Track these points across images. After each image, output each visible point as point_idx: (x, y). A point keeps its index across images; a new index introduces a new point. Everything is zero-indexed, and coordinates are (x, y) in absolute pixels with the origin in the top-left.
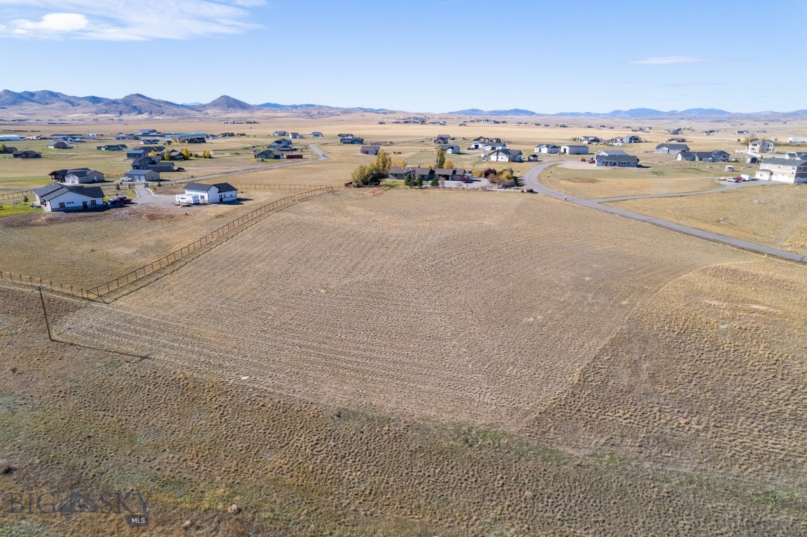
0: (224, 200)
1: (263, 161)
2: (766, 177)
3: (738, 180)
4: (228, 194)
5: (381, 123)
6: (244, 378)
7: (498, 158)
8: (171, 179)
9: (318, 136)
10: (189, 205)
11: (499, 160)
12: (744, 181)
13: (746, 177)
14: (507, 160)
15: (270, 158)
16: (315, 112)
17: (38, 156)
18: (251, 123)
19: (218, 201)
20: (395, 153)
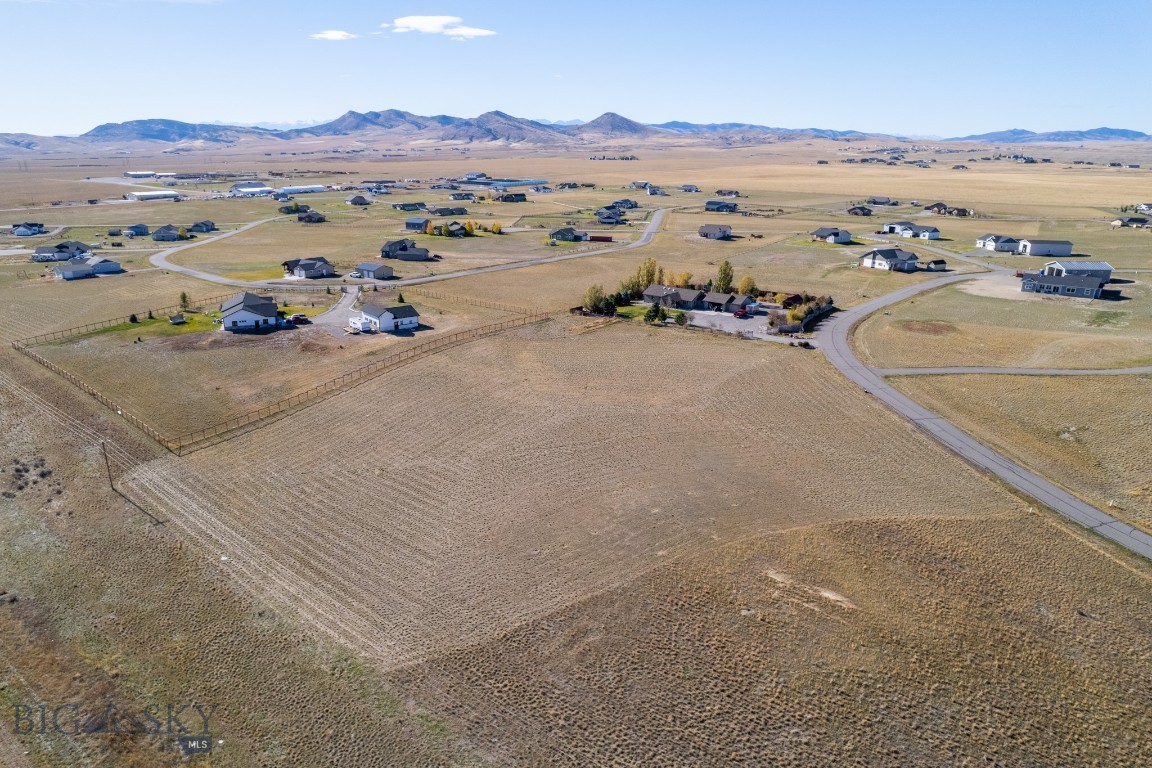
0: (399, 329)
4: (406, 321)
5: (820, 162)
6: (223, 559)
7: (874, 263)
8: (407, 276)
9: (690, 191)
10: (356, 333)
11: (876, 266)
14: (887, 268)
15: (567, 240)
16: (738, 138)
17: (321, 220)
18: (627, 159)
19: (393, 328)
20: (753, 235)
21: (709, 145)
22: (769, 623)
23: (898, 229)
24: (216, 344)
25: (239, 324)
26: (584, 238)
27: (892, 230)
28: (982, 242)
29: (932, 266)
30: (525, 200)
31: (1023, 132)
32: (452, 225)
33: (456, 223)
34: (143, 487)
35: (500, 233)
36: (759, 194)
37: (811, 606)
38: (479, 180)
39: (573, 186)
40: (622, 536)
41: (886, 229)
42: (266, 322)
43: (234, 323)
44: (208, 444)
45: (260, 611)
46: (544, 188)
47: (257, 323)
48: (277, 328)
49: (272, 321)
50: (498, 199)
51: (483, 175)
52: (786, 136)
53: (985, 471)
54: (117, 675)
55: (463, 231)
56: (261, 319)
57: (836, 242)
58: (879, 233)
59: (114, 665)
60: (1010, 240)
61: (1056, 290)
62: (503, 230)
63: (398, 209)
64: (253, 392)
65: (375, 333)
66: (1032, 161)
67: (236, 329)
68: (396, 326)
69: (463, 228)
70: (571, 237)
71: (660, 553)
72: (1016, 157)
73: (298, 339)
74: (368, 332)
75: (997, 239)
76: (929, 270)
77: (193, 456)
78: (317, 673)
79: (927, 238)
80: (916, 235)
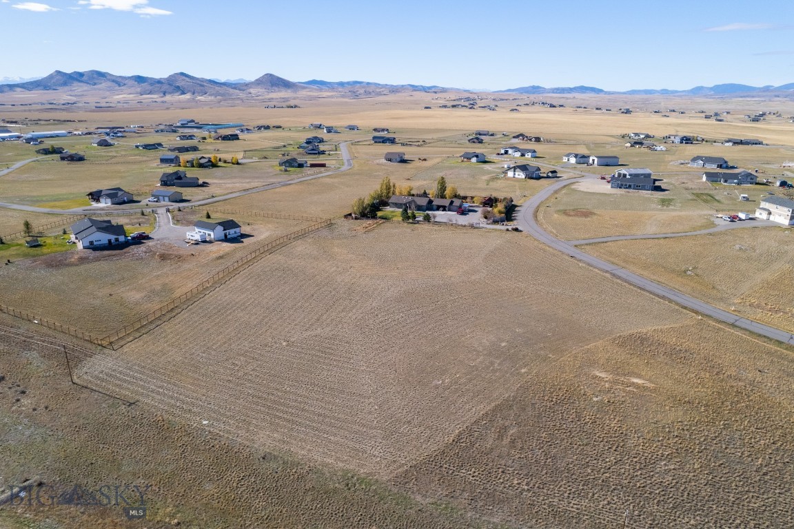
0: (228, 237)
1: (286, 171)
2: (764, 216)
4: (232, 231)
5: (427, 108)
6: (205, 422)
7: (515, 174)
8: (193, 198)
9: (353, 129)
10: (197, 243)
11: (516, 176)
14: (524, 177)
15: (293, 167)
16: (362, 91)
17: (81, 159)
18: (292, 107)
19: (224, 238)
20: (420, 159)
21: (343, 96)
22: (613, 403)
23: (510, 151)
24: (83, 260)
25: (95, 243)
26: (305, 165)
27: (506, 152)
28: (567, 158)
29: (550, 175)
30: (238, 139)
31: (538, 87)
32: (200, 159)
33: (203, 157)
34: (97, 378)
35: (238, 164)
36: (402, 131)
37: (631, 388)
38: (190, 124)
39: (267, 128)
40: (492, 363)
41: (503, 151)
42: (117, 240)
43: (91, 243)
44: (131, 338)
45: (263, 455)
46: (247, 129)
47: (110, 241)
48: (127, 244)
49: (122, 238)
50: (218, 139)
51: (193, 121)
52: (394, 90)
53: (663, 297)
54: (179, 523)
55: (210, 163)
56: (113, 237)
57: (477, 162)
58: (499, 154)
59: (173, 516)
60: (584, 157)
61: (630, 187)
62: (240, 161)
63: (141, 148)
64: (143, 295)
65: (210, 242)
66: (554, 106)
67: (93, 247)
68: (226, 236)
69: (210, 161)
70: (296, 164)
71: (523, 371)
72: (543, 103)
73: (149, 251)
74: (205, 242)
75: (576, 156)
76: (548, 177)
77: (125, 349)
78: (335, 491)
79: (530, 156)
80: (523, 155)
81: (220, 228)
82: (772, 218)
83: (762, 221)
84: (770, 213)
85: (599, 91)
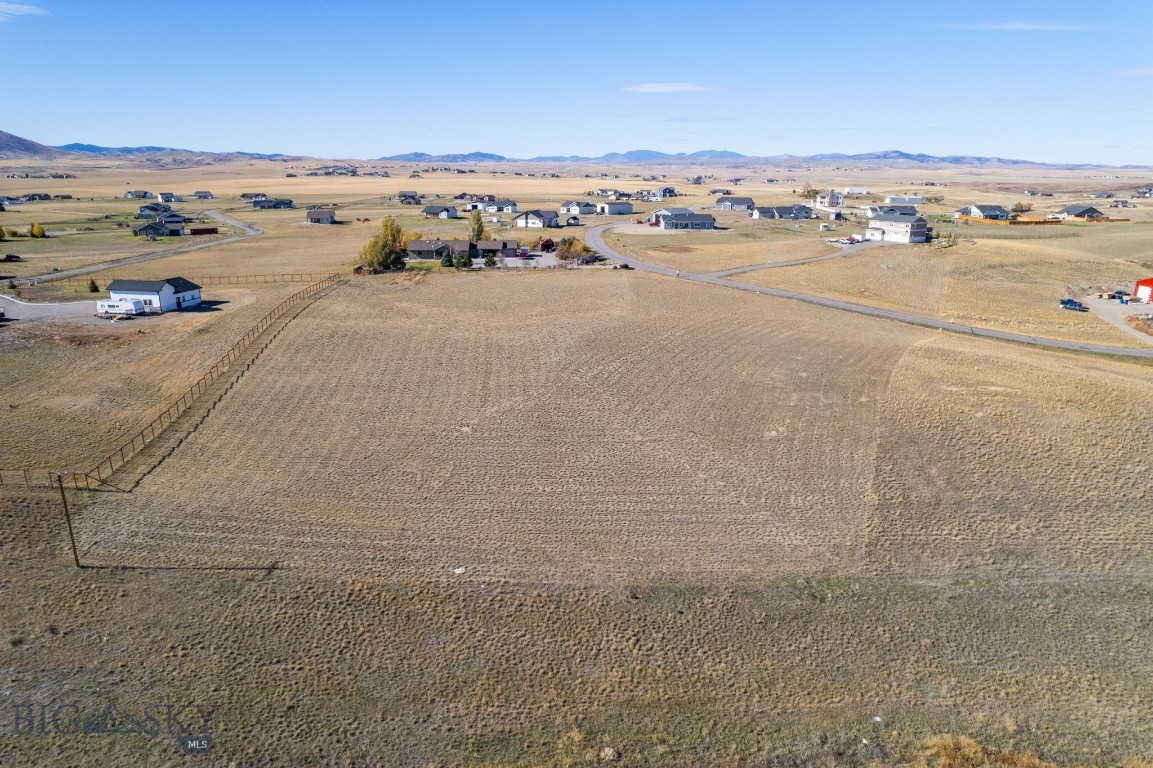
0: (184, 305)
2: (877, 236)
3: (852, 241)
4: (188, 295)
5: (290, 176)
6: (458, 571)
7: (527, 223)
9: (205, 197)
10: (129, 317)
11: (530, 225)
12: (858, 242)
13: (858, 237)
14: (541, 225)
15: (162, 235)
16: (169, 160)
18: (61, 177)
19: (176, 307)
20: (358, 220)
23: (480, 206)
26: (181, 232)
27: (474, 208)
28: (565, 209)
29: (572, 221)
31: (422, 155)
35: (44, 236)
39: (46, 197)
40: (815, 398)
41: (469, 207)
44: (143, 468)
57: (449, 218)
58: (464, 211)
60: (588, 205)
61: (686, 226)
62: (47, 234)
64: (92, 398)
65: (153, 314)
68: (179, 304)
70: (167, 231)
73: (29, 335)
74: (142, 314)
75: (578, 204)
76: (569, 225)
77: (150, 487)
79: (510, 211)
80: (500, 210)
81: (168, 289)
82: (887, 238)
83: (877, 242)
84: (884, 233)
85: (500, 158)
